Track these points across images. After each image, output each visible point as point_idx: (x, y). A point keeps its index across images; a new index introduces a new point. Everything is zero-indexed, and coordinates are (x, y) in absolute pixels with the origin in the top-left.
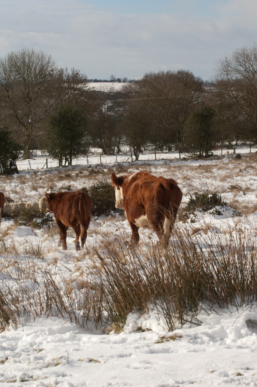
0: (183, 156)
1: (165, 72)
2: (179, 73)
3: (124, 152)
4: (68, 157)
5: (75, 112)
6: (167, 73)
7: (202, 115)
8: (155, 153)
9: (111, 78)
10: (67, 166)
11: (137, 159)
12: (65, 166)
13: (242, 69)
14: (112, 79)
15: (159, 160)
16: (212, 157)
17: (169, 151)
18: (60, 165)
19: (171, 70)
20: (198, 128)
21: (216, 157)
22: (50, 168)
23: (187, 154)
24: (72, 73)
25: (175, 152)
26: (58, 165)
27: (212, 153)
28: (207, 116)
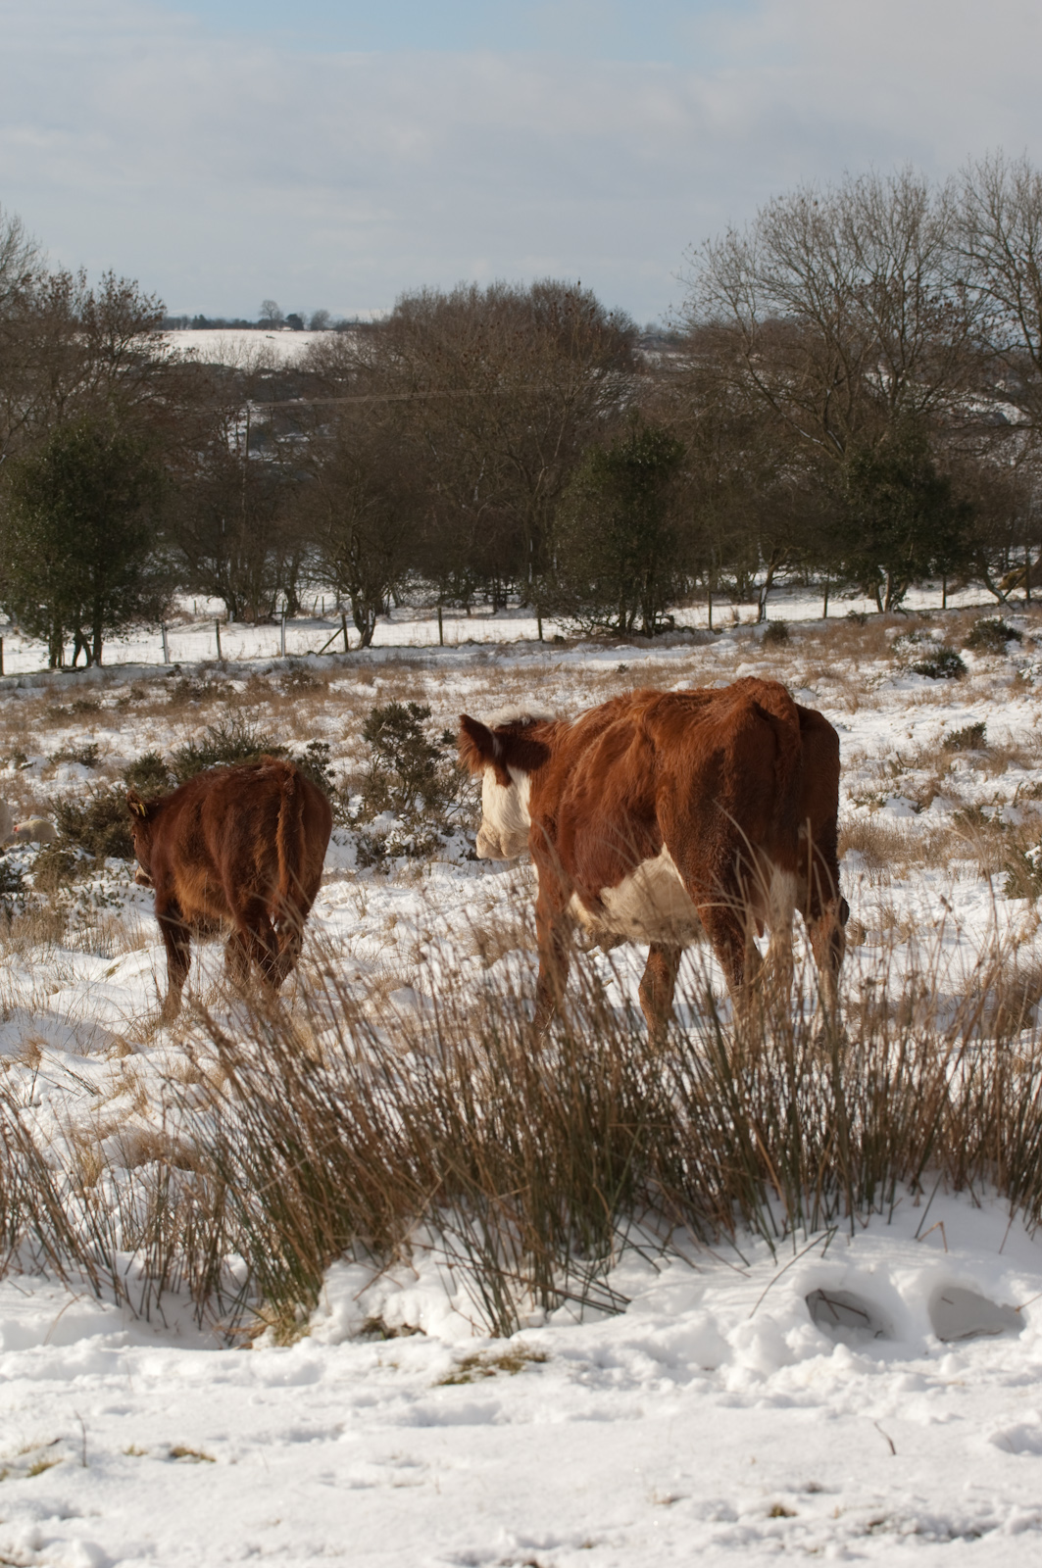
0: (551, 629)
1: (483, 289)
2: (542, 292)
3: (314, 614)
4: (86, 631)
5: (115, 449)
6: (491, 293)
7: (631, 464)
8: (440, 619)
9: (263, 313)
10: (81, 669)
11: (366, 641)
12: (75, 669)
13: (794, 278)
14: (267, 317)
15: (454, 647)
16: (668, 636)
17: (496, 611)
18: (52, 662)
19: (509, 282)
20: (615, 515)
21: (687, 635)
22: (13, 676)
23: (569, 622)
24: (105, 292)
25: (522, 613)
26: (46, 665)
27: (672, 618)
28: (652, 467)
